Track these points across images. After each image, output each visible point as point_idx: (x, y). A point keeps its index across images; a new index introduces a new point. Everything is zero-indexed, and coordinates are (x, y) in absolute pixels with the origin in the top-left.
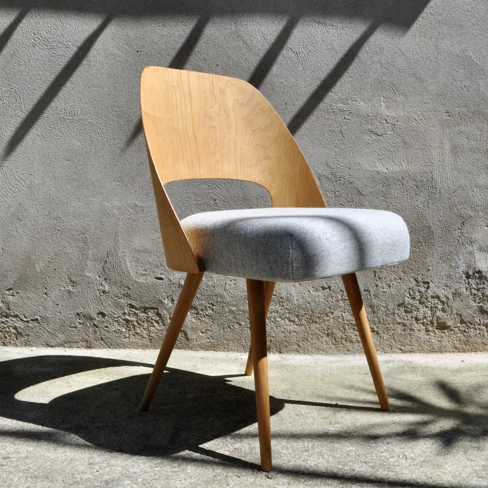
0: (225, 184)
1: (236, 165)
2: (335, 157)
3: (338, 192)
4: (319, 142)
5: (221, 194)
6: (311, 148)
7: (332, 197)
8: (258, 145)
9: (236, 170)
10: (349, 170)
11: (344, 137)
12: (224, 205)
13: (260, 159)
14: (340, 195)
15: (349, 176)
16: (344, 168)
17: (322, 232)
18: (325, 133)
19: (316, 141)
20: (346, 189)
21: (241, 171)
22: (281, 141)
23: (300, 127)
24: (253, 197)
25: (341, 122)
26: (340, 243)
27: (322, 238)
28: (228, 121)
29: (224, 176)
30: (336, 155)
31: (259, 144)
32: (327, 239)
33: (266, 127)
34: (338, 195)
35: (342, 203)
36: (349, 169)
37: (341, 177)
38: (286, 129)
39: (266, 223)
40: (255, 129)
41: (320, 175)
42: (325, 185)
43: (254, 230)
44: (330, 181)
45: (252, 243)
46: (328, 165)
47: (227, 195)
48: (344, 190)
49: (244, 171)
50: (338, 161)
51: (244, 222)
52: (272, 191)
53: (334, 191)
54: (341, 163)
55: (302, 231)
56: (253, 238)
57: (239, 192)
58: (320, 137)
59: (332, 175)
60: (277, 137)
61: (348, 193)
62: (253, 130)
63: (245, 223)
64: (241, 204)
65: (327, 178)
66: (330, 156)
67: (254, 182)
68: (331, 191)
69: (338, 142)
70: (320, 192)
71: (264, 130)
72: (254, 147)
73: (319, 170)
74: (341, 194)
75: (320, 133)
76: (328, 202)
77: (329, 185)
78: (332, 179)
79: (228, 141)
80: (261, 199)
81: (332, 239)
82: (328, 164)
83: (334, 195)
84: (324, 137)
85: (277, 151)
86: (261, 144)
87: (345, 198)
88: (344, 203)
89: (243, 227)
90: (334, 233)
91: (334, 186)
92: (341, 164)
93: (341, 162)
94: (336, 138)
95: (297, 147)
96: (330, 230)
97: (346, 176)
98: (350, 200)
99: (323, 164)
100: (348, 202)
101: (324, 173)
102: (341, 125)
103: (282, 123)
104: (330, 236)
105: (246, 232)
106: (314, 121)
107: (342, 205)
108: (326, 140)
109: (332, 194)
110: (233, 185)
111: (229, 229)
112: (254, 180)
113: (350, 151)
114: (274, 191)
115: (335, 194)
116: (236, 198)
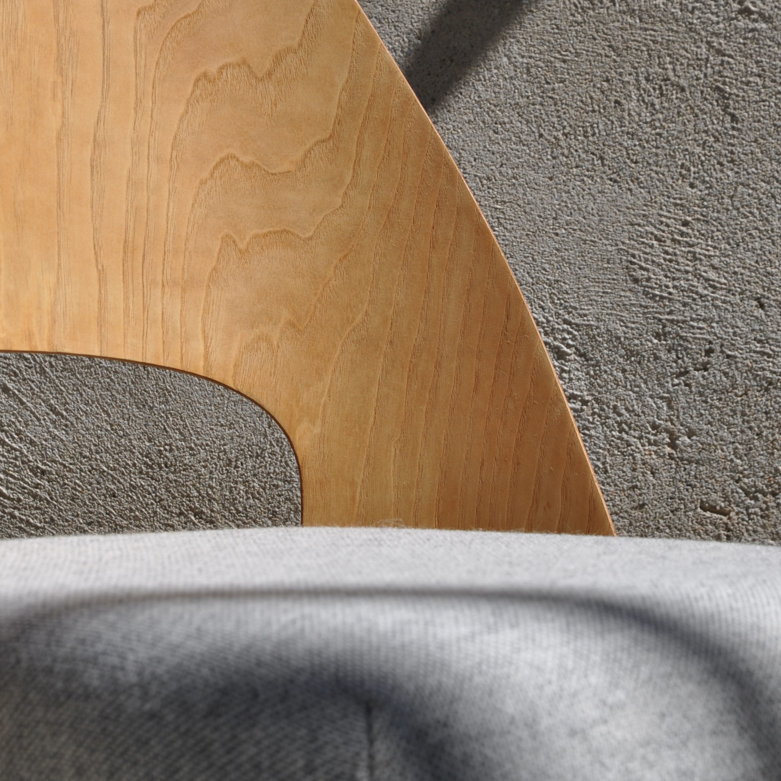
0: (43, 372)
1: (101, 273)
2: (682, 234)
3: (690, 434)
4: (592, 148)
5: (19, 432)
6: (541, 179)
7: (654, 460)
8: (233, 163)
9: (101, 303)
10: (760, 313)
11: (734, 118)
12: (35, 496)
13: (242, 246)
14: (704, 454)
15: (758, 347)
16: (731, 298)
17: (549, 690)
18: (628, 96)
19: (573, 142)
20: (738, 420)
21: (126, 309)
22: (360, 144)
23: (485, 58)
24: (203, 454)
25: (717, 35)
26: (651, 757)
27: (545, 722)
28: (56, 19)
29: (30, 336)
30: (685, 224)
31: (233, 157)
32: (573, 733)
33: (278, 59)
34: (690, 453)
35: (714, 496)
36: (762, 306)
37: (708, 352)
38: (392, 72)
39: (229, 627)
40: (213, 69)
41: (593, 338)
42: (620, 390)
43: (161, 670)
44: (649, 373)
45: (147, 742)
46: (636, 281)
47: (54, 438)
48: (729, 425)
49: (145, 308)
50: (695, 259)
51: (111, 617)
52: (304, 425)
53: (667, 431)
54: (714, 267)
55: (432, 681)
56: (152, 716)
57: (124, 424)
58: (595, 118)
59: (657, 336)
60: (339, 122)
61: (747, 443)
62: (205, 75)
63: (113, 626)
64: (133, 487)
65: (630, 354)
66: (650, 229)
67: (201, 373)
68: (655, 427)
69: (698, 150)
70: (574, 443)
71: (270, 74)
72: (205, 174)
73: (588, 309)
74: (706, 447)
75: (597, 95)
76: (634, 488)
77: (640, 396)
78: (656, 358)
79: (59, 139)
80: (250, 463)
81: (603, 729)
82: (639, 274)
83: (668, 450)
84: (621, 119)
85: (339, 201)
86: (247, 159)
87: (734, 470)
88: (726, 498)
89: (100, 647)
90: (620, 695)
91: (669, 402)
92: (712, 275)
93: (715, 261)
94: (690, 126)
95: (452, 177)
96: (593, 680)
97: (739, 342)
98: (760, 485)
99: (611, 270)
100: (747, 494)
101: (612, 326)
102: (720, 52)
103: (369, 39)
104: (594, 714)
105: (115, 681)
106: (563, 25)
107: (713, 509)
108: (632, 135)
109: (655, 443)
110: (90, 382)
111: (24, 656)
112: (201, 363)
113: (765, 201)
114: (317, 430)
115: (673, 445)
116: (107, 457)
